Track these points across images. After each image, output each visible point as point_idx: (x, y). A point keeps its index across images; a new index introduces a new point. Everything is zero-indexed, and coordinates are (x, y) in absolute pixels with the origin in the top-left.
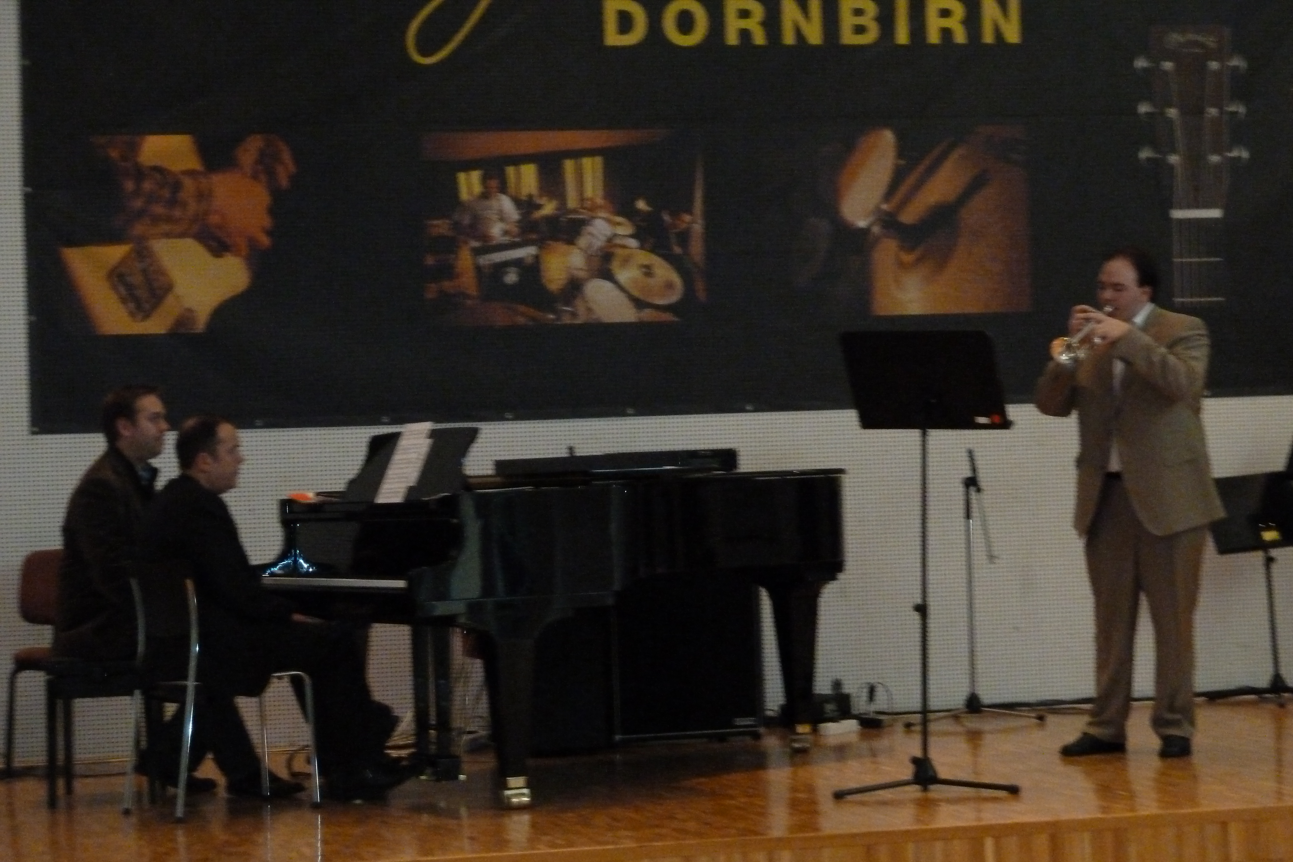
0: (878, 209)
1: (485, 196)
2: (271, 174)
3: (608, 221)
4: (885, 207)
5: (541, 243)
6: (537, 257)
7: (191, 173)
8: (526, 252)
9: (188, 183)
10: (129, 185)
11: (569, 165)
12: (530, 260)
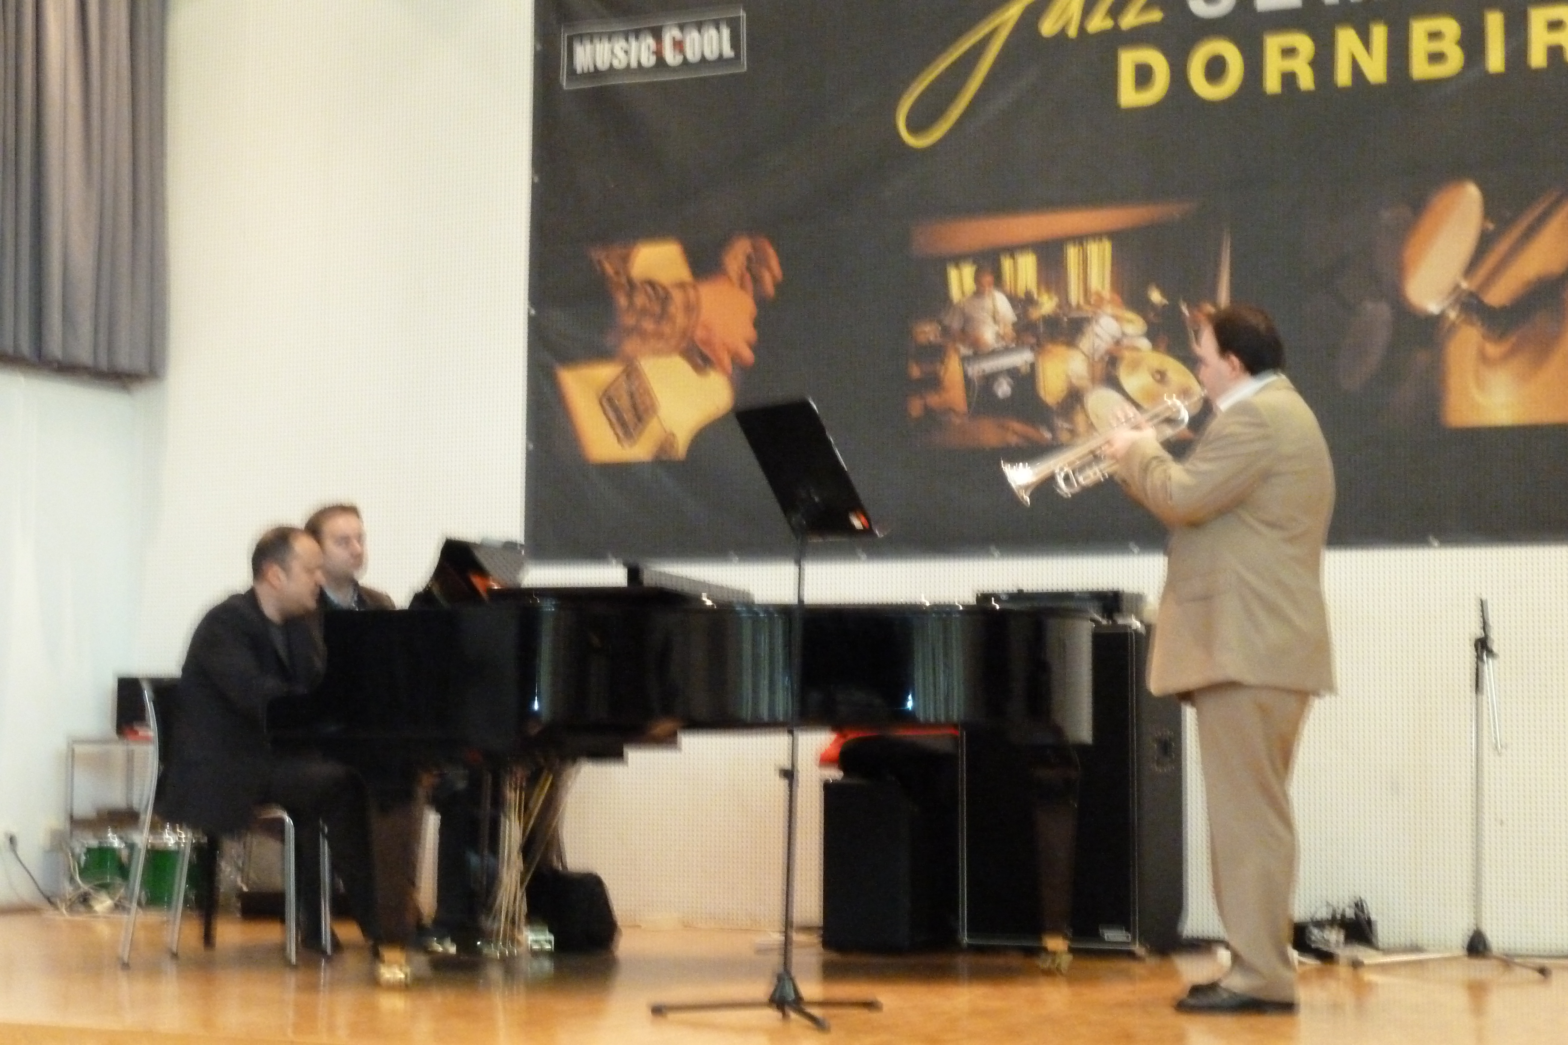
0: (1457, 287)
1: (979, 293)
2: (757, 280)
3: (1117, 318)
4: (1465, 285)
5: (1038, 347)
6: (1033, 366)
7: (682, 286)
8: (1021, 359)
9: (677, 297)
10: (622, 301)
11: (1072, 253)
12: (1025, 369)
